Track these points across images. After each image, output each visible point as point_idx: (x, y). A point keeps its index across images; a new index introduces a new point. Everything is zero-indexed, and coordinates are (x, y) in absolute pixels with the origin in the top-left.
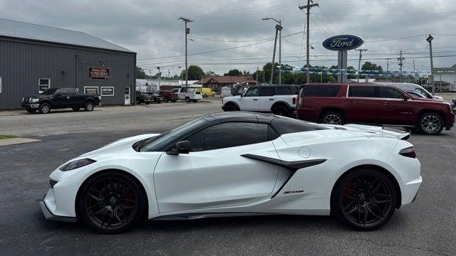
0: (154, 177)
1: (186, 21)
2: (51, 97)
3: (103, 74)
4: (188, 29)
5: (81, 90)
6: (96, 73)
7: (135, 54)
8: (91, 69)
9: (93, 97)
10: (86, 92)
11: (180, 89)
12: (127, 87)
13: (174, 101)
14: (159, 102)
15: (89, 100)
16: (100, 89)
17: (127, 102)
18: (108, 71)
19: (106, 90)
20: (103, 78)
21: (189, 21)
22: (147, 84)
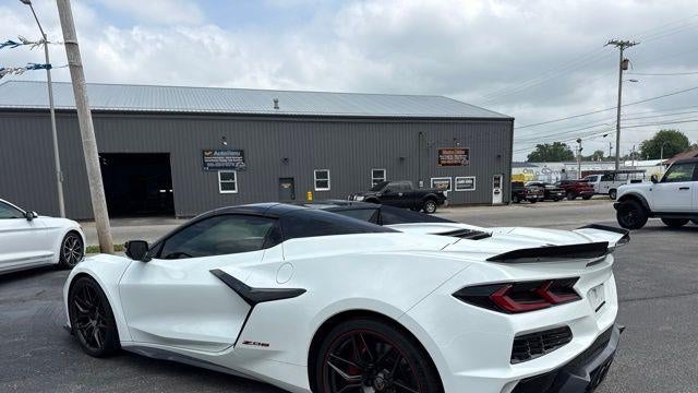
1: (622, 45)
2: (378, 194)
3: (459, 157)
4: (626, 61)
5: (427, 183)
6: (448, 157)
7: (512, 120)
8: (440, 152)
9: (435, 192)
10: (434, 185)
11: (600, 176)
12: (497, 176)
13: (587, 197)
14: (557, 199)
15: (430, 198)
16: (453, 180)
17: (497, 199)
18: (466, 152)
19: (465, 181)
20: (459, 164)
21: (628, 44)
22: (563, 170)
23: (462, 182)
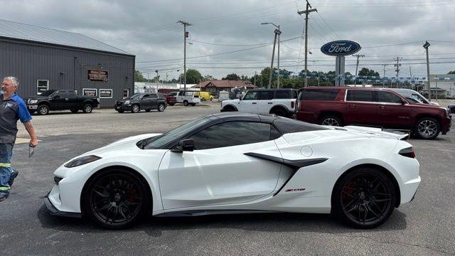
0: (158, 174)
1: (185, 24)
2: (50, 98)
3: (101, 76)
4: (187, 33)
5: (80, 92)
6: (95, 76)
7: (134, 57)
8: (89, 72)
9: (92, 99)
10: (85, 94)
11: (178, 93)
12: (125, 90)
15: (88, 102)
16: (98, 91)
18: (107, 73)
19: (106, 92)
20: (101, 80)
21: (188, 25)
22: (145, 88)
23: (104, 92)
